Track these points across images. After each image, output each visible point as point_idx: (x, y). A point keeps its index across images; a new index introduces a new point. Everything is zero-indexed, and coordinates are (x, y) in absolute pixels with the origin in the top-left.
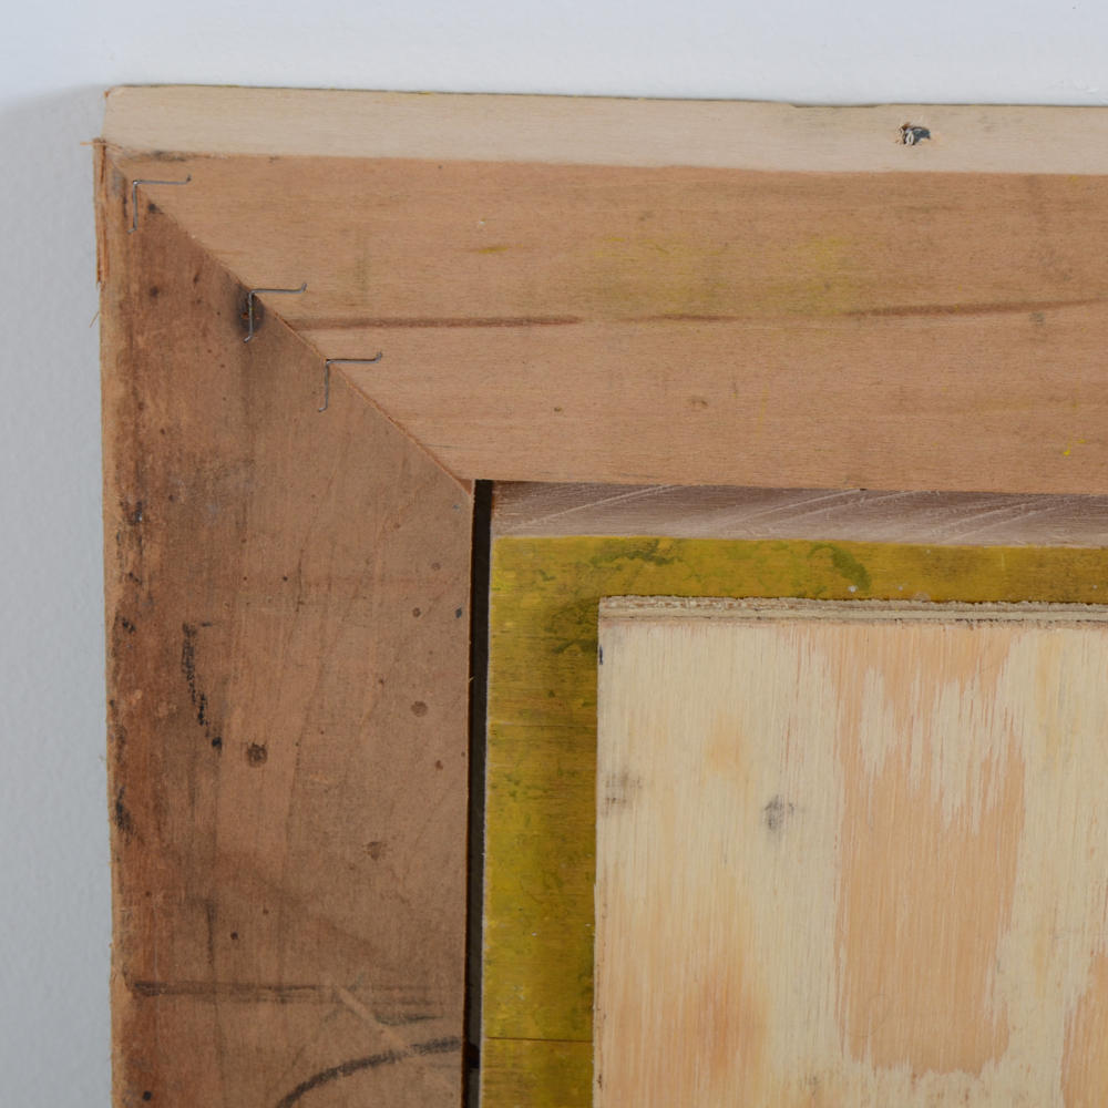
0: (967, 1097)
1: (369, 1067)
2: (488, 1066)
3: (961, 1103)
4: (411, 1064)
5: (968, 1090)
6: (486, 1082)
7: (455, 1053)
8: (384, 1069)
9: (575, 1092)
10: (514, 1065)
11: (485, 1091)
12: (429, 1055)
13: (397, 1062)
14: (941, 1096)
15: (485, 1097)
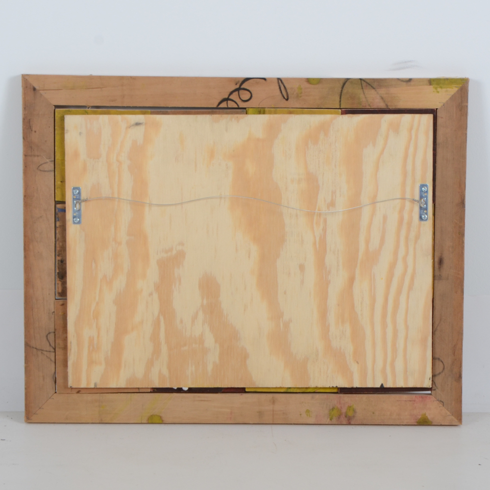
1: (45, 164)
2: (56, 163)
4: (49, 163)
5: (98, 161)
7: (53, 162)
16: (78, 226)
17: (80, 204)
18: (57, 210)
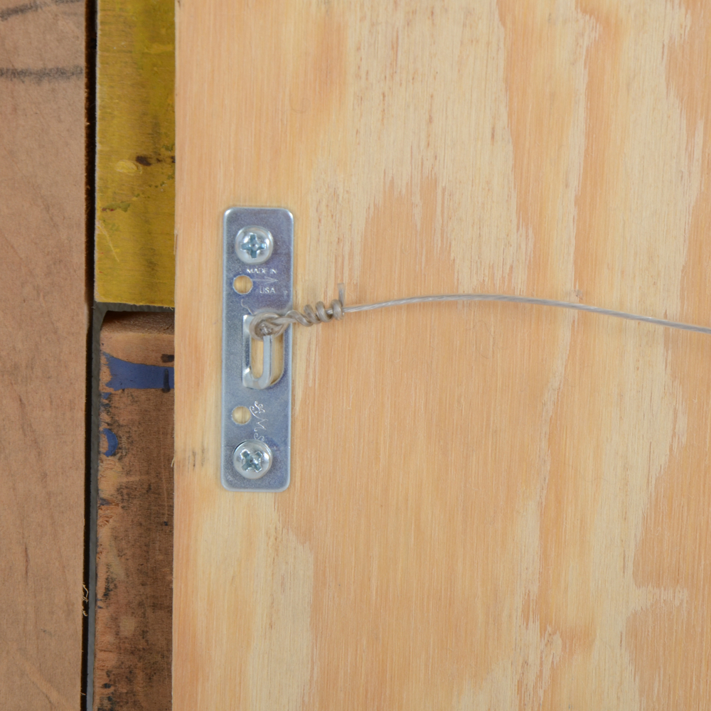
0: (432, 13)
1: (20, 13)
2: (103, 10)
3: (429, 18)
4: (49, 11)
5: (433, 8)
6: (102, 23)
7: (79, 3)
8: (30, 15)
9: (163, 31)
10: (121, 9)
11: (101, 30)
12: (61, 5)
13: (39, 10)
14: (414, 12)
15: (101, 35)
16: (264, 500)
17: (283, 338)
18: (105, 375)
